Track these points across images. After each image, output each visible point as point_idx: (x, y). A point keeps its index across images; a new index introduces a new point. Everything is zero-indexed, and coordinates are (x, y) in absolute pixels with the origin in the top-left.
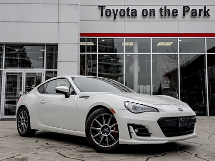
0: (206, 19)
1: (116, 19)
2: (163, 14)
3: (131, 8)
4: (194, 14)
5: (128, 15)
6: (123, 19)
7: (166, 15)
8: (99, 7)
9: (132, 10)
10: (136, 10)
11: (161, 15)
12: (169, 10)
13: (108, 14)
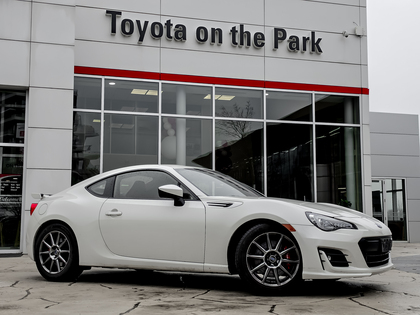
0: (314, 57)
1: (144, 43)
2: (238, 40)
3: (174, 23)
4: (294, 45)
5: (169, 36)
6: (157, 43)
7: (242, 44)
8: (108, 12)
9: (177, 26)
10: (184, 27)
11: (234, 42)
12: (248, 33)
13: (127, 30)
